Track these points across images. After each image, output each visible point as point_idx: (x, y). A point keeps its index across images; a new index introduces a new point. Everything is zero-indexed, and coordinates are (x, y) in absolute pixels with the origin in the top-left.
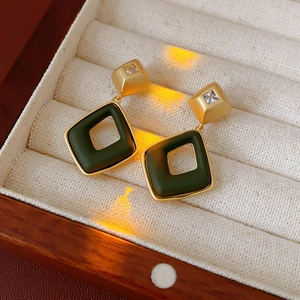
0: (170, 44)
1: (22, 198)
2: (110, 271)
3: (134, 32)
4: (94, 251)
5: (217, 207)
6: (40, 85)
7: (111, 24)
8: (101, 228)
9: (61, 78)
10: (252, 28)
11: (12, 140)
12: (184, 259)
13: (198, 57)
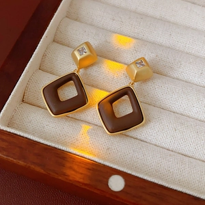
0: (116, 33)
1: (22, 134)
2: (81, 180)
3: (91, 25)
4: (71, 168)
5: (149, 139)
6: (31, 60)
7: (76, 20)
8: (74, 152)
9: (44, 56)
10: (169, 22)
11: (14, 96)
12: (129, 172)
13: (134, 41)
